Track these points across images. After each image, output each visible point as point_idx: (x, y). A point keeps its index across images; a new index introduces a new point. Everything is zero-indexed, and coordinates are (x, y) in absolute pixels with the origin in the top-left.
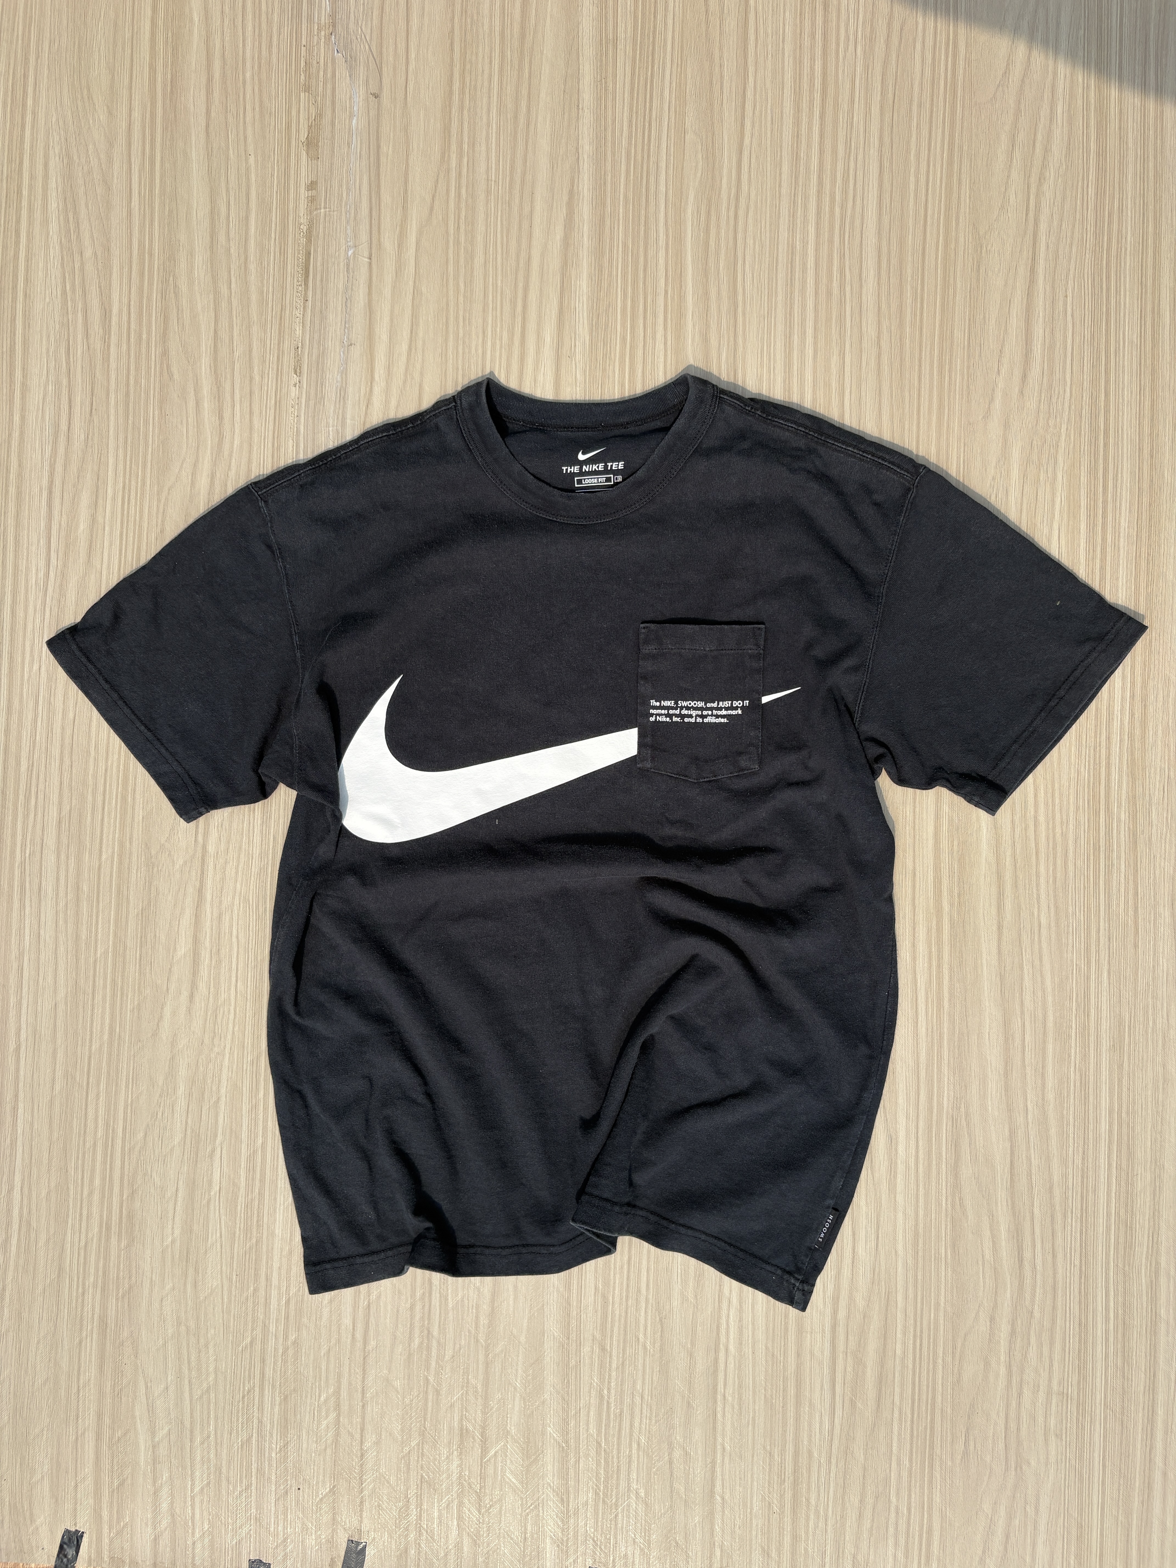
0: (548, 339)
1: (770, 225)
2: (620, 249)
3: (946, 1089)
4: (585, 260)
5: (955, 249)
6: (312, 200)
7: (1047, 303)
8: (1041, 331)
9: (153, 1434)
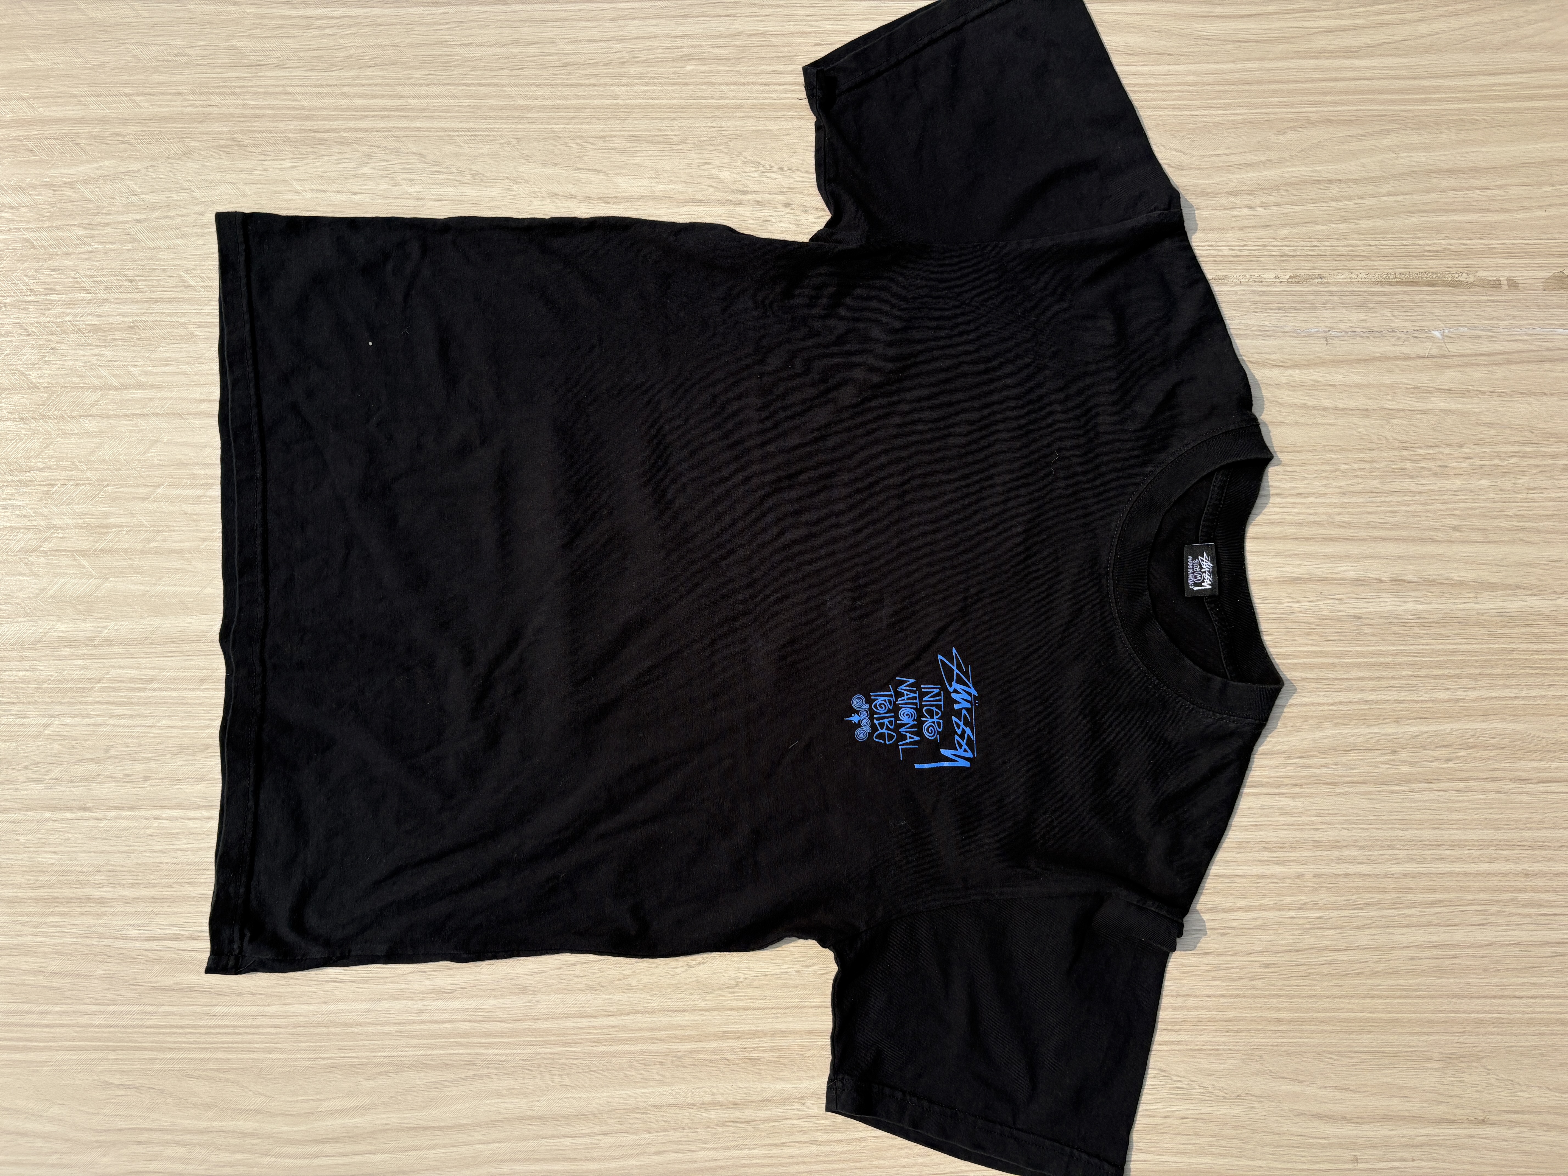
0: (1341, 568)
1: (1486, 819)
2: (1451, 647)
3: (508, 1051)
4: (1436, 606)
5: (1464, 1032)
6: (1496, 285)
7: (1405, 1139)
8: (1373, 1134)
9: (84, 182)
